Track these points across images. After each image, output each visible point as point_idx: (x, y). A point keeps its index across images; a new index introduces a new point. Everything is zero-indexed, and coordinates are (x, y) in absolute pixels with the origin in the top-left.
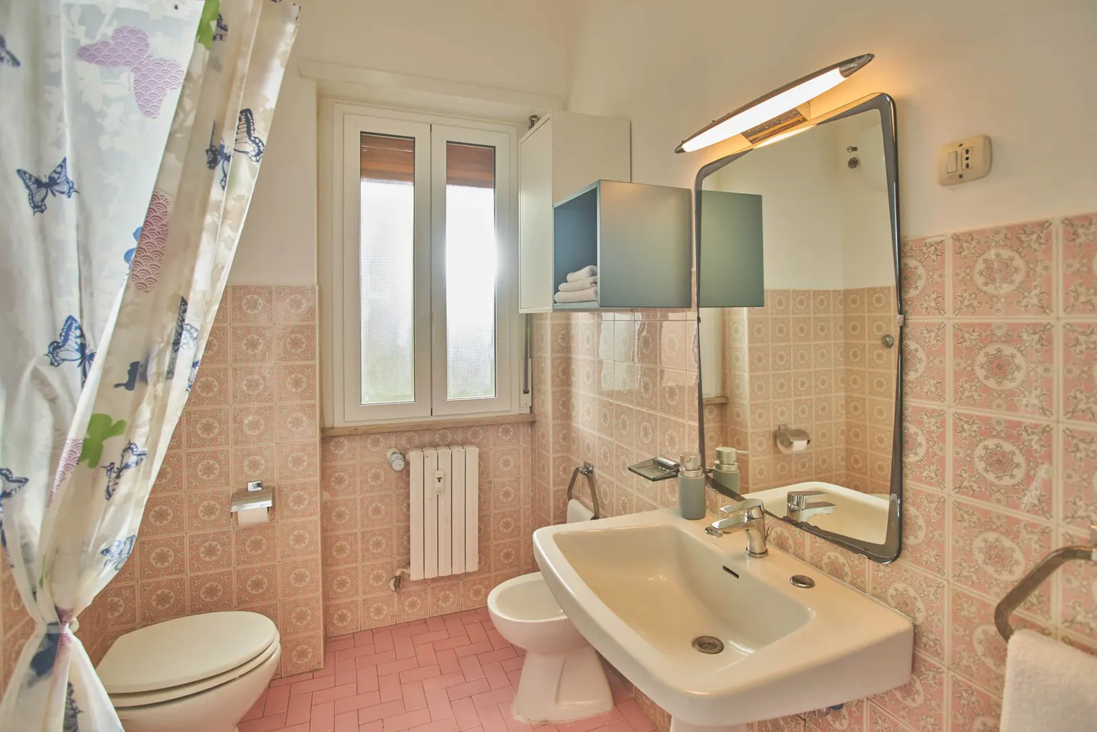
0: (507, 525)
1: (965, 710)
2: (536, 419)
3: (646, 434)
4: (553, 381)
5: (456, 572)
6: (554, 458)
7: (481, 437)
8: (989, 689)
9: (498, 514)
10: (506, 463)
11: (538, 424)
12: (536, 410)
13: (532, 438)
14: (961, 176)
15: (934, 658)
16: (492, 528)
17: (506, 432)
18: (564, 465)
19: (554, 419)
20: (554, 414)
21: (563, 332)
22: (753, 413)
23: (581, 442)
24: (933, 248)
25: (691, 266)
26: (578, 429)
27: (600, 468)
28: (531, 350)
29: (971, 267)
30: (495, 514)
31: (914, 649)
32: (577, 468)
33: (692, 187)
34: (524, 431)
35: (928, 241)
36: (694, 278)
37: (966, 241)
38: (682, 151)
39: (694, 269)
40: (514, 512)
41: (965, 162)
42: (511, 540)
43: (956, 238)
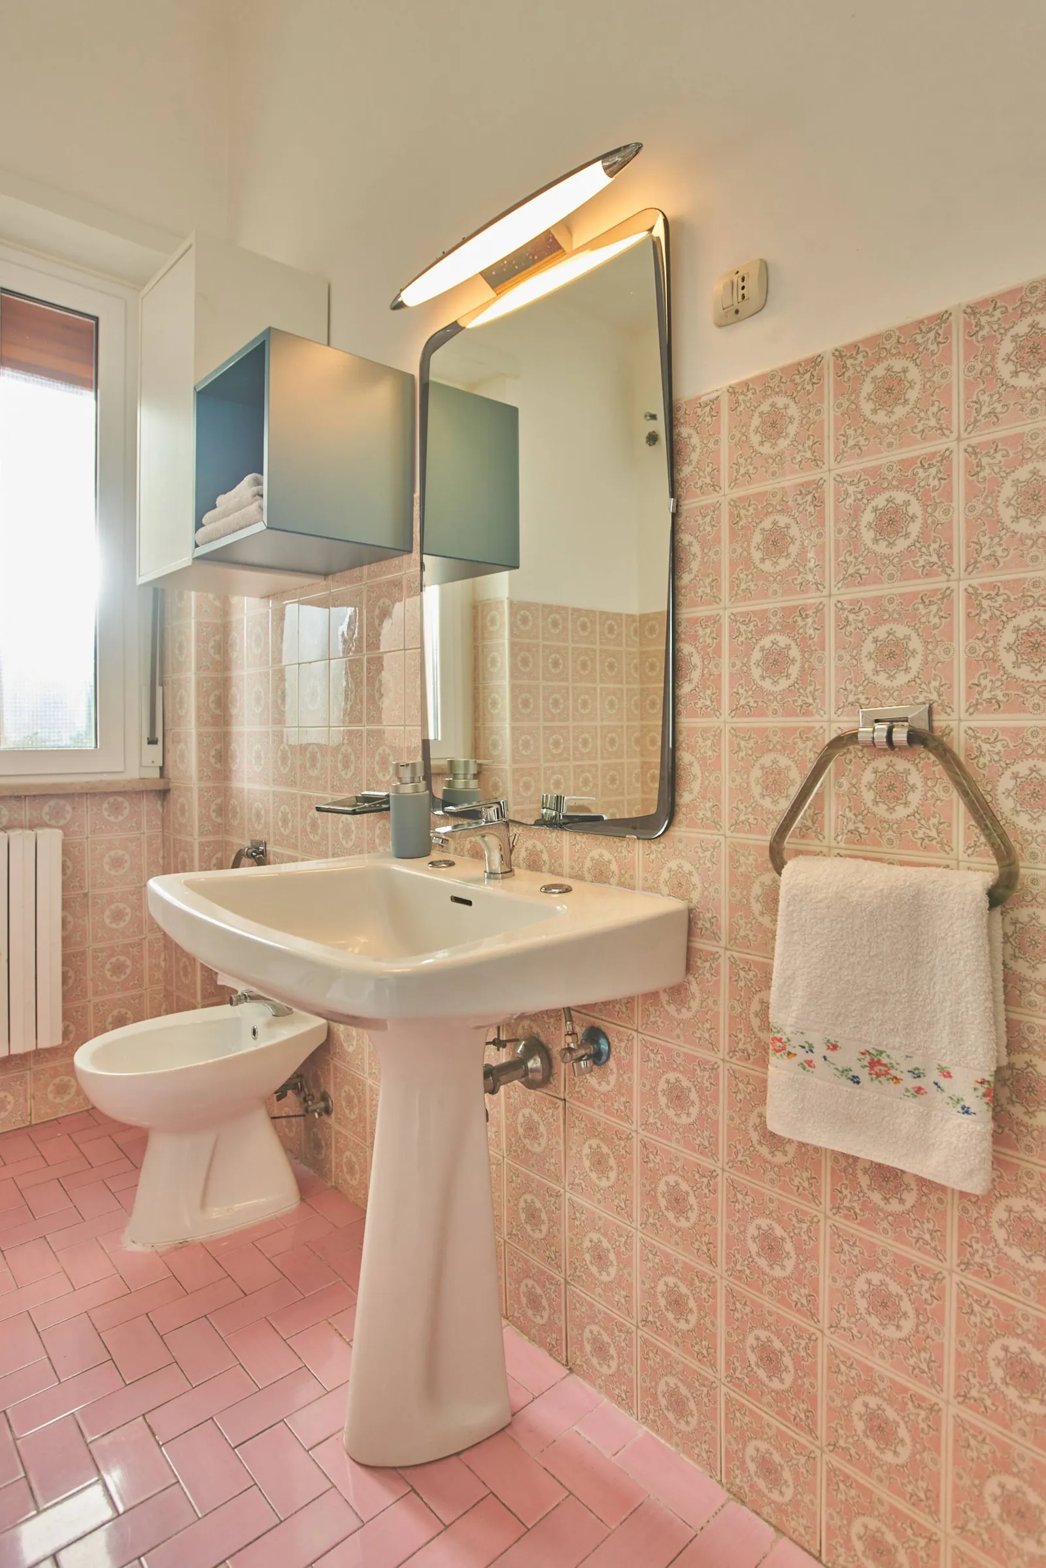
0: (118, 969)
1: (742, 994)
2: (171, 785)
3: (346, 766)
4: (199, 717)
5: (17, 1049)
6: (202, 845)
7: (68, 816)
8: (766, 955)
9: (102, 950)
10: (117, 863)
11: (173, 795)
12: (171, 772)
13: (163, 820)
14: (737, 312)
15: (710, 942)
16: (90, 974)
17: (116, 809)
18: (219, 855)
19: (200, 779)
20: (200, 771)
21: (217, 637)
22: (516, 782)
23: (246, 811)
24: (708, 409)
25: (413, 491)
26: (242, 791)
27: (277, 843)
28: (162, 672)
29: (747, 425)
30: (95, 950)
31: (689, 941)
32: (240, 851)
33: (416, 372)
34: (147, 806)
35: (704, 399)
36: (417, 508)
37: (742, 393)
38: (401, 305)
39: (417, 495)
40: (132, 945)
41: (741, 292)
42: (128, 994)
43: (732, 391)
